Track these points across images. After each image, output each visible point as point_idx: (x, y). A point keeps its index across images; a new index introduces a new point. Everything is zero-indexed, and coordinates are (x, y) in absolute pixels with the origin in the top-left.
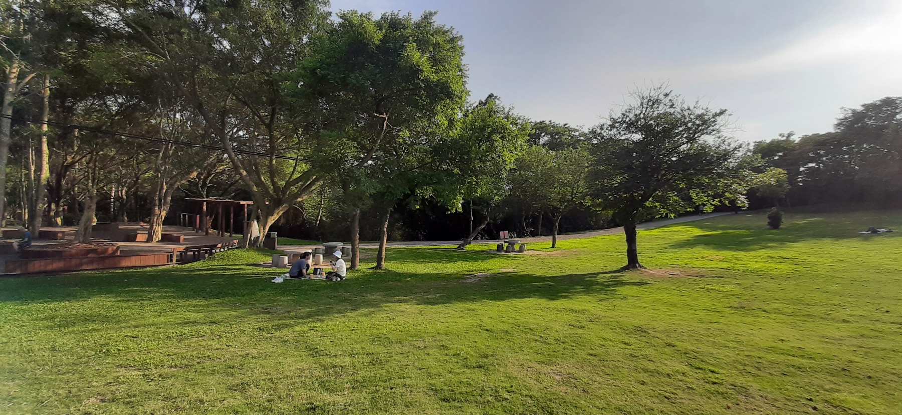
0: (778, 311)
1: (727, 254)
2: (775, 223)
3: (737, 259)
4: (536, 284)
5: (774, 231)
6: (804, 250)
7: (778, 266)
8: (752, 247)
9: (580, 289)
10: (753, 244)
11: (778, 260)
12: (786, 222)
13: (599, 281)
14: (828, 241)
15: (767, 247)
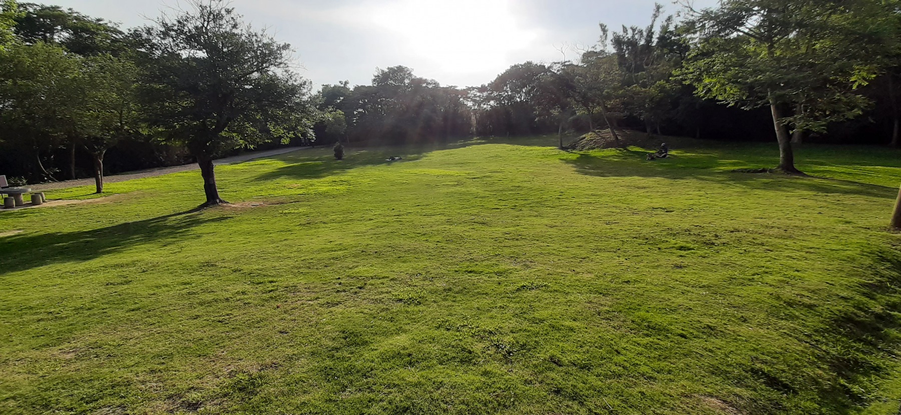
0: (333, 221)
1: (305, 181)
2: (339, 155)
3: (311, 185)
4: (60, 244)
5: (339, 161)
6: (355, 174)
7: (338, 188)
8: (322, 175)
9: (138, 238)
10: (324, 172)
11: (339, 183)
12: (346, 154)
13: (168, 224)
14: (369, 166)
15: (333, 174)
